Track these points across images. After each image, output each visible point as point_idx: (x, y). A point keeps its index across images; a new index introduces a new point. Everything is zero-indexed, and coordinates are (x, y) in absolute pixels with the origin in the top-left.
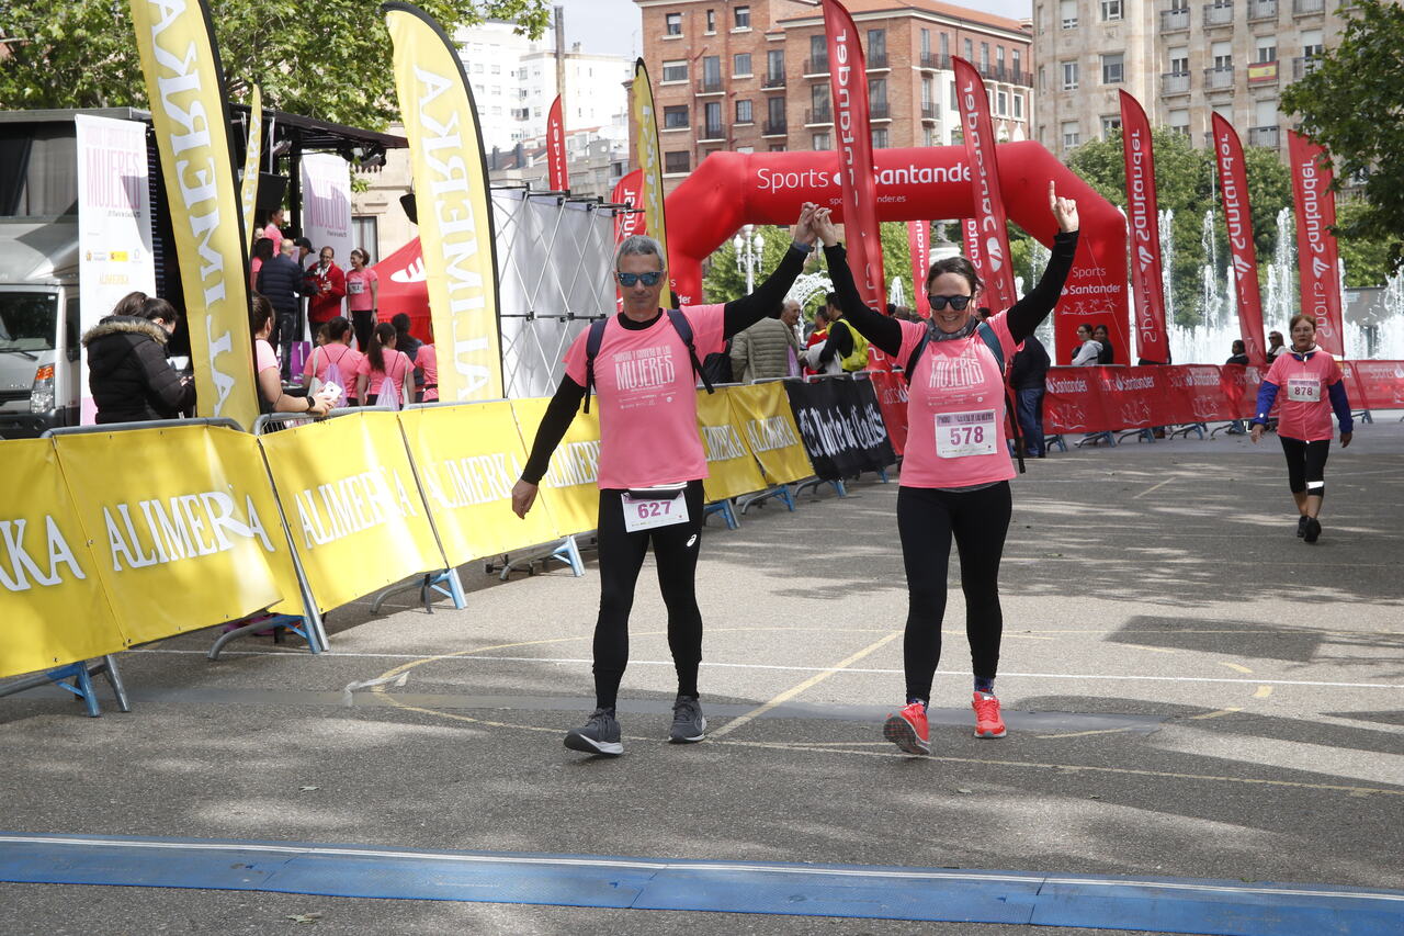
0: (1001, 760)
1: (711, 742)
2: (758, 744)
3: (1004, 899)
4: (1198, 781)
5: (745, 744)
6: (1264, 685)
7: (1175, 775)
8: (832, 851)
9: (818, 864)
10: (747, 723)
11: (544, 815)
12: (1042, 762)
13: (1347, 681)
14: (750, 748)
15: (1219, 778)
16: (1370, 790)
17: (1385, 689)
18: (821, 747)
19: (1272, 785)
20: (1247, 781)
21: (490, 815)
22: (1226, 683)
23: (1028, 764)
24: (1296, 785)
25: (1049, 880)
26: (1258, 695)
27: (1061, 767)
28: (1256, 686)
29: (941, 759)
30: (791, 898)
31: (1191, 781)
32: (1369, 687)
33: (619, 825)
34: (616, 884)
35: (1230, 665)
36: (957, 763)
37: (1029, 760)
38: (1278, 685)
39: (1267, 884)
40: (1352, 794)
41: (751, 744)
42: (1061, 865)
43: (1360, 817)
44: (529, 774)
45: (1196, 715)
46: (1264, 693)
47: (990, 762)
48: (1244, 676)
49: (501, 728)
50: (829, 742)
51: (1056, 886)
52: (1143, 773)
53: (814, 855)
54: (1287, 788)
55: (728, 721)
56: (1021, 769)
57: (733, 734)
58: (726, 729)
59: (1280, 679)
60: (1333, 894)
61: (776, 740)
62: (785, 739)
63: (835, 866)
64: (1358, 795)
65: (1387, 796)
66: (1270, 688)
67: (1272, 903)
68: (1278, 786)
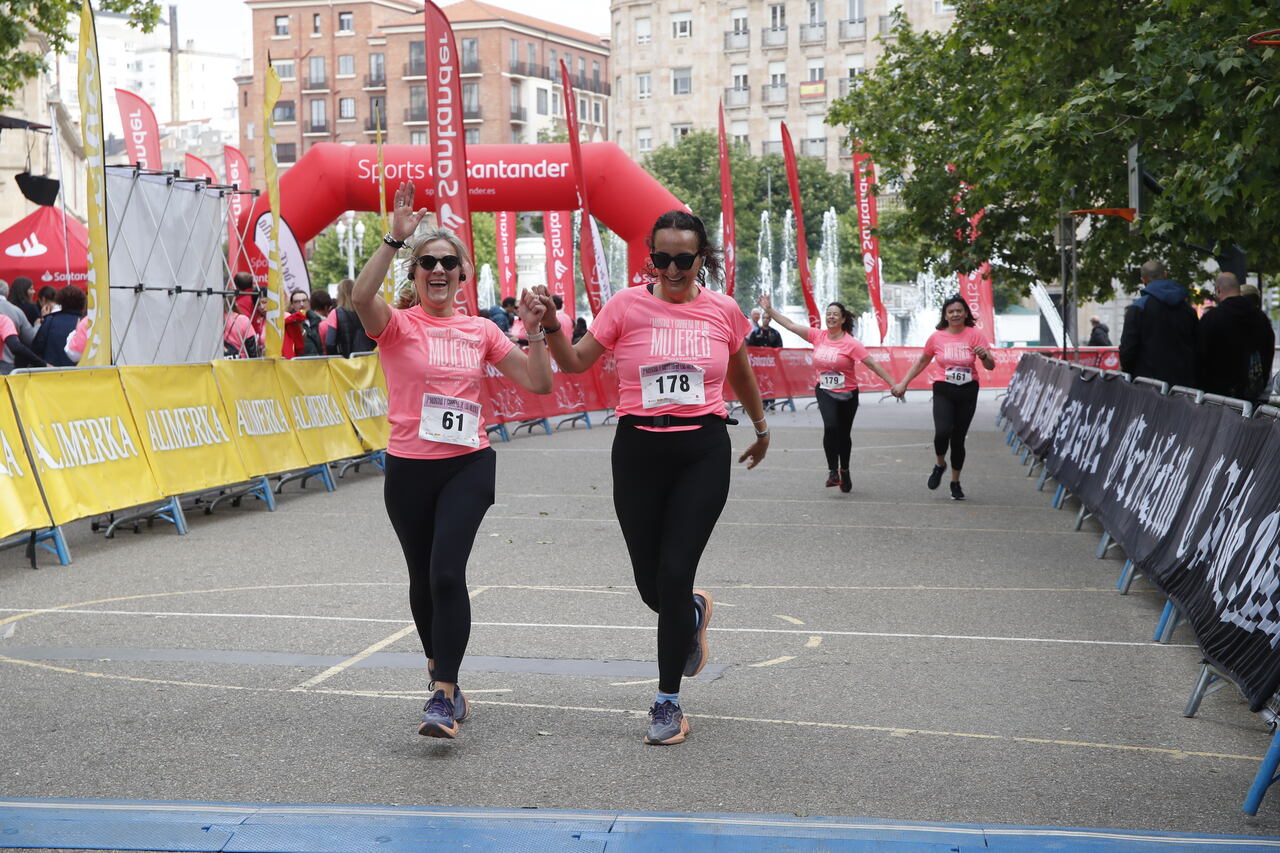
0: (577, 705)
1: (305, 691)
2: (349, 693)
3: (579, 837)
4: (756, 723)
5: (337, 692)
6: (815, 635)
7: (736, 718)
8: (418, 793)
9: (406, 805)
10: (339, 673)
11: (140, 763)
12: (616, 707)
13: (889, 631)
14: (342, 696)
15: (776, 721)
16: (908, 731)
17: (920, 639)
18: (409, 695)
19: (822, 727)
20: (800, 723)
21: (85, 763)
22: (780, 634)
23: (602, 710)
24: (843, 726)
25: (620, 818)
26: (809, 645)
27: (632, 712)
28: (807, 637)
29: (522, 705)
30: (378, 839)
31: (750, 724)
32: (906, 638)
33: (213, 771)
34: (207, 829)
35: (785, 617)
36: (536, 709)
37: (604, 706)
38: (827, 635)
39: (819, 818)
40: (892, 734)
41: (343, 692)
42: (632, 803)
43: (900, 755)
44: (127, 723)
45: (754, 663)
46: (814, 642)
47: (566, 708)
48: (796, 627)
49: (100, 678)
50: (418, 689)
51: (627, 824)
52: (708, 716)
53: (401, 797)
54: (835, 730)
55: (321, 671)
56: (594, 714)
57: (326, 684)
58: (319, 679)
59: (828, 630)
60: (878, 827)
61: (366, 688)
62: (375, 688)
63: (420, 808)
64: (900, 736)
65: (922, 736)
66: (820, 638)
67: (822, 836)
68: (829, 728)
